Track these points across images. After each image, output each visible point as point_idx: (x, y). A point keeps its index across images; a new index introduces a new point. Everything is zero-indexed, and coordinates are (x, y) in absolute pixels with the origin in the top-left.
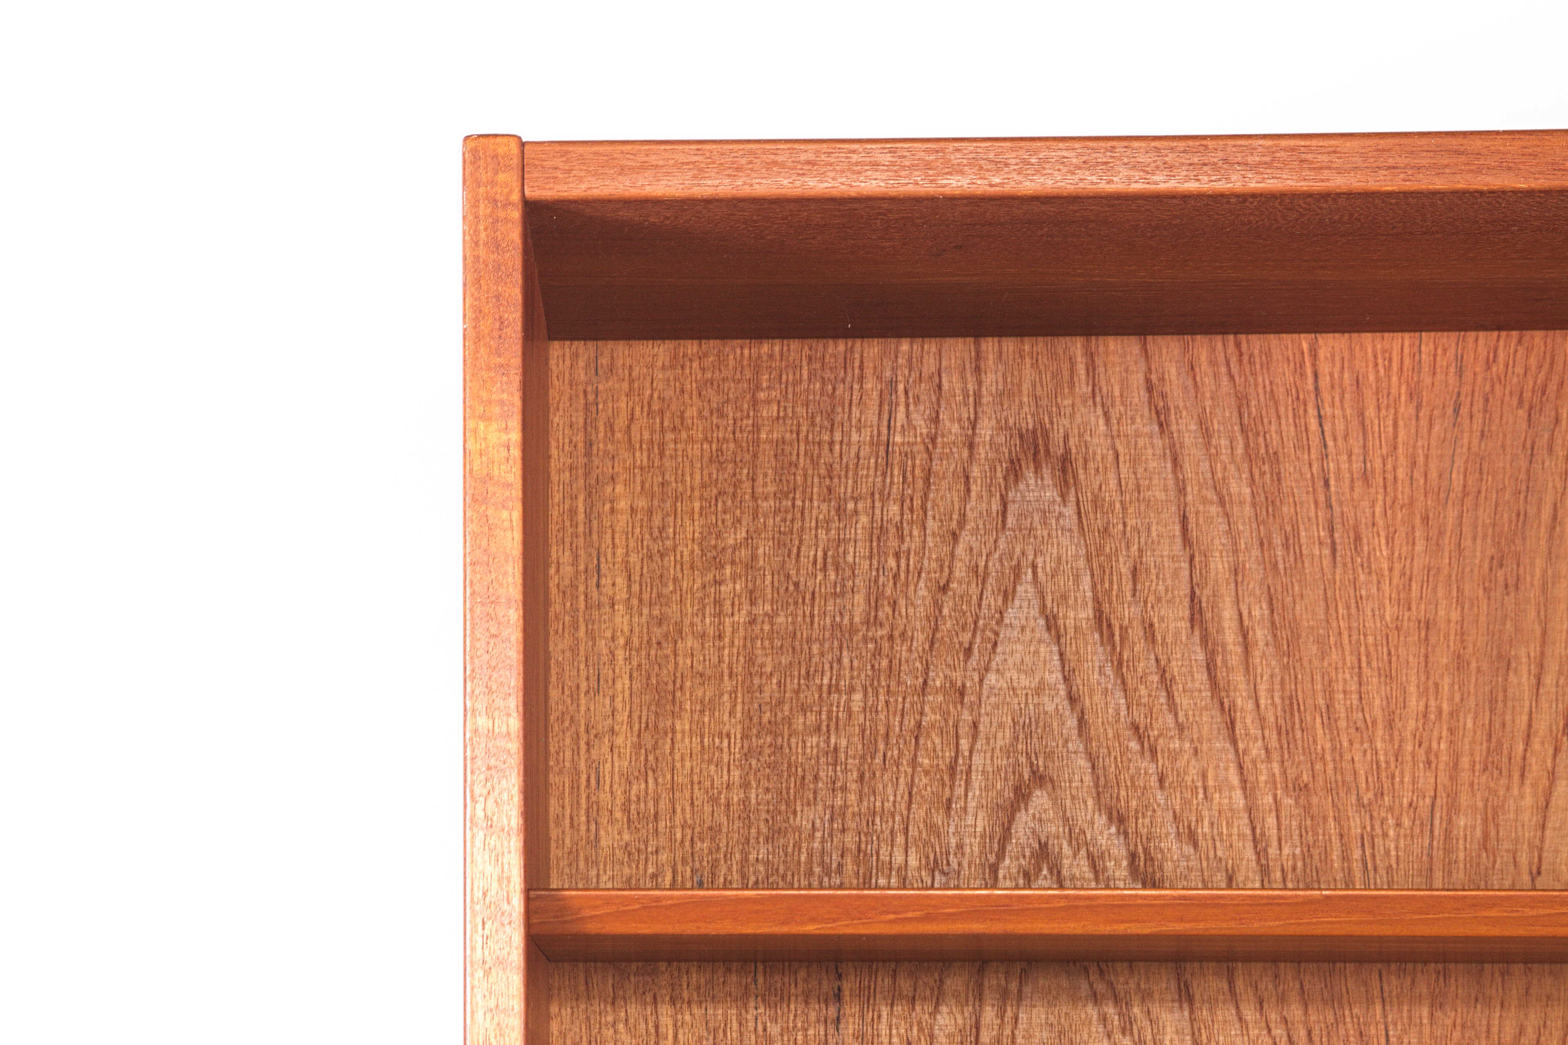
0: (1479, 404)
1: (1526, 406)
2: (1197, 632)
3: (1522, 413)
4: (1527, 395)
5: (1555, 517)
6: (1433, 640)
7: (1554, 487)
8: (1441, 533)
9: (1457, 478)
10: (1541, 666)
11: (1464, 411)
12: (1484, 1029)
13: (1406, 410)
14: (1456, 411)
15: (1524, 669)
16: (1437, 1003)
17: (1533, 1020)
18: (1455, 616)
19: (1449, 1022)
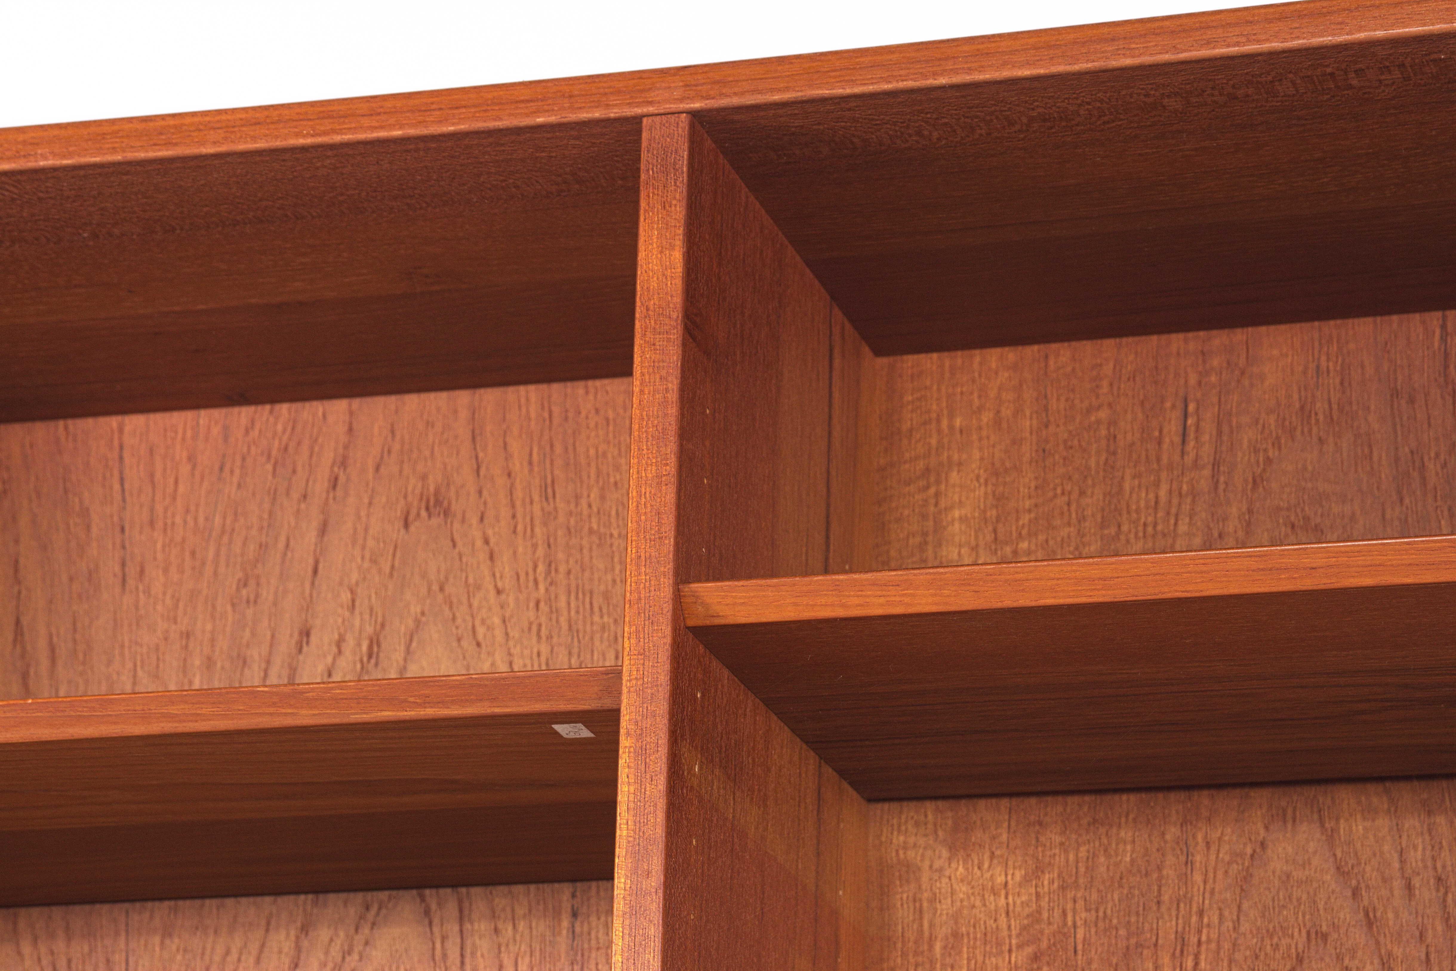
0: (238, 463)
1: (272, 461)
2: (18, 647)
3: (269, 467)
4: (274, 453)
5: (287, 546)
6: (191, 645)
7: (289, 523)
8: (203, 564)
9: (218, 520)
10: (268, 662)
11: (227, 469)
12: (200, 951)
13: (185, 469)
14: (221, 469)
15: (256, 668)
16: (167, 933)
17: (238, 942)
18: (209, 627)
19: (174, 948)
